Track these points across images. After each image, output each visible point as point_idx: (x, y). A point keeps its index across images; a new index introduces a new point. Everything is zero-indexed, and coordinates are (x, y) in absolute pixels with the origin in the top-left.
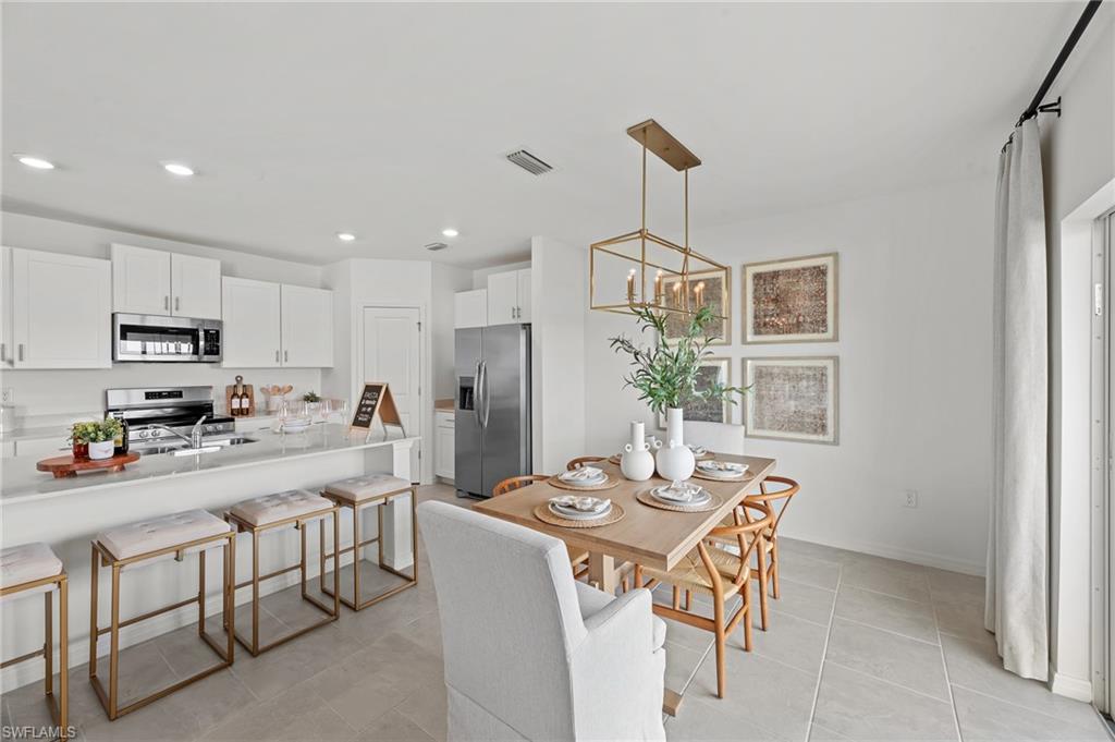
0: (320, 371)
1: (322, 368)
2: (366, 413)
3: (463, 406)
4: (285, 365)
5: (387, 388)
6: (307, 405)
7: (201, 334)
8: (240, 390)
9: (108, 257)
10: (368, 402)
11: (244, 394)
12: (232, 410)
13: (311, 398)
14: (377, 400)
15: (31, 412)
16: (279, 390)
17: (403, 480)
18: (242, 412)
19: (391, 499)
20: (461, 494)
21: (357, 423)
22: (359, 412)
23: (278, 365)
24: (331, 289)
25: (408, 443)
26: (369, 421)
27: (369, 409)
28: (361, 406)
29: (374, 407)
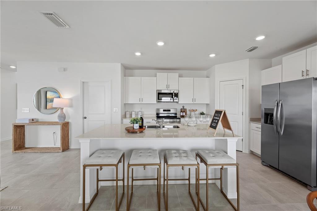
0: (205, 105)
1: (206, 104)
2: (215, 122)
3: (266, 122)
4: (195, 103)
5: (225, 113)
6: (202, 116)
7: (174, 94)
8: (183, 110)
9: (156, 76)
10: (216, 118)
11: (184, 111)
12: (181, 116)
13: (202, 114)
14: (220, 117)
15: (145, 113)
16: (193, 111)
17: (232, 158)
18: (183, 117)
19: (225, 167)
20: (264, 164)
21: (211, 126)
22: (212, 122)
23: (193, 103)
24: (209, 77)
25: (235, 140)
26: (216, 126)
27: (217, 121)
28: (213, 119)
29: (218, 120)
